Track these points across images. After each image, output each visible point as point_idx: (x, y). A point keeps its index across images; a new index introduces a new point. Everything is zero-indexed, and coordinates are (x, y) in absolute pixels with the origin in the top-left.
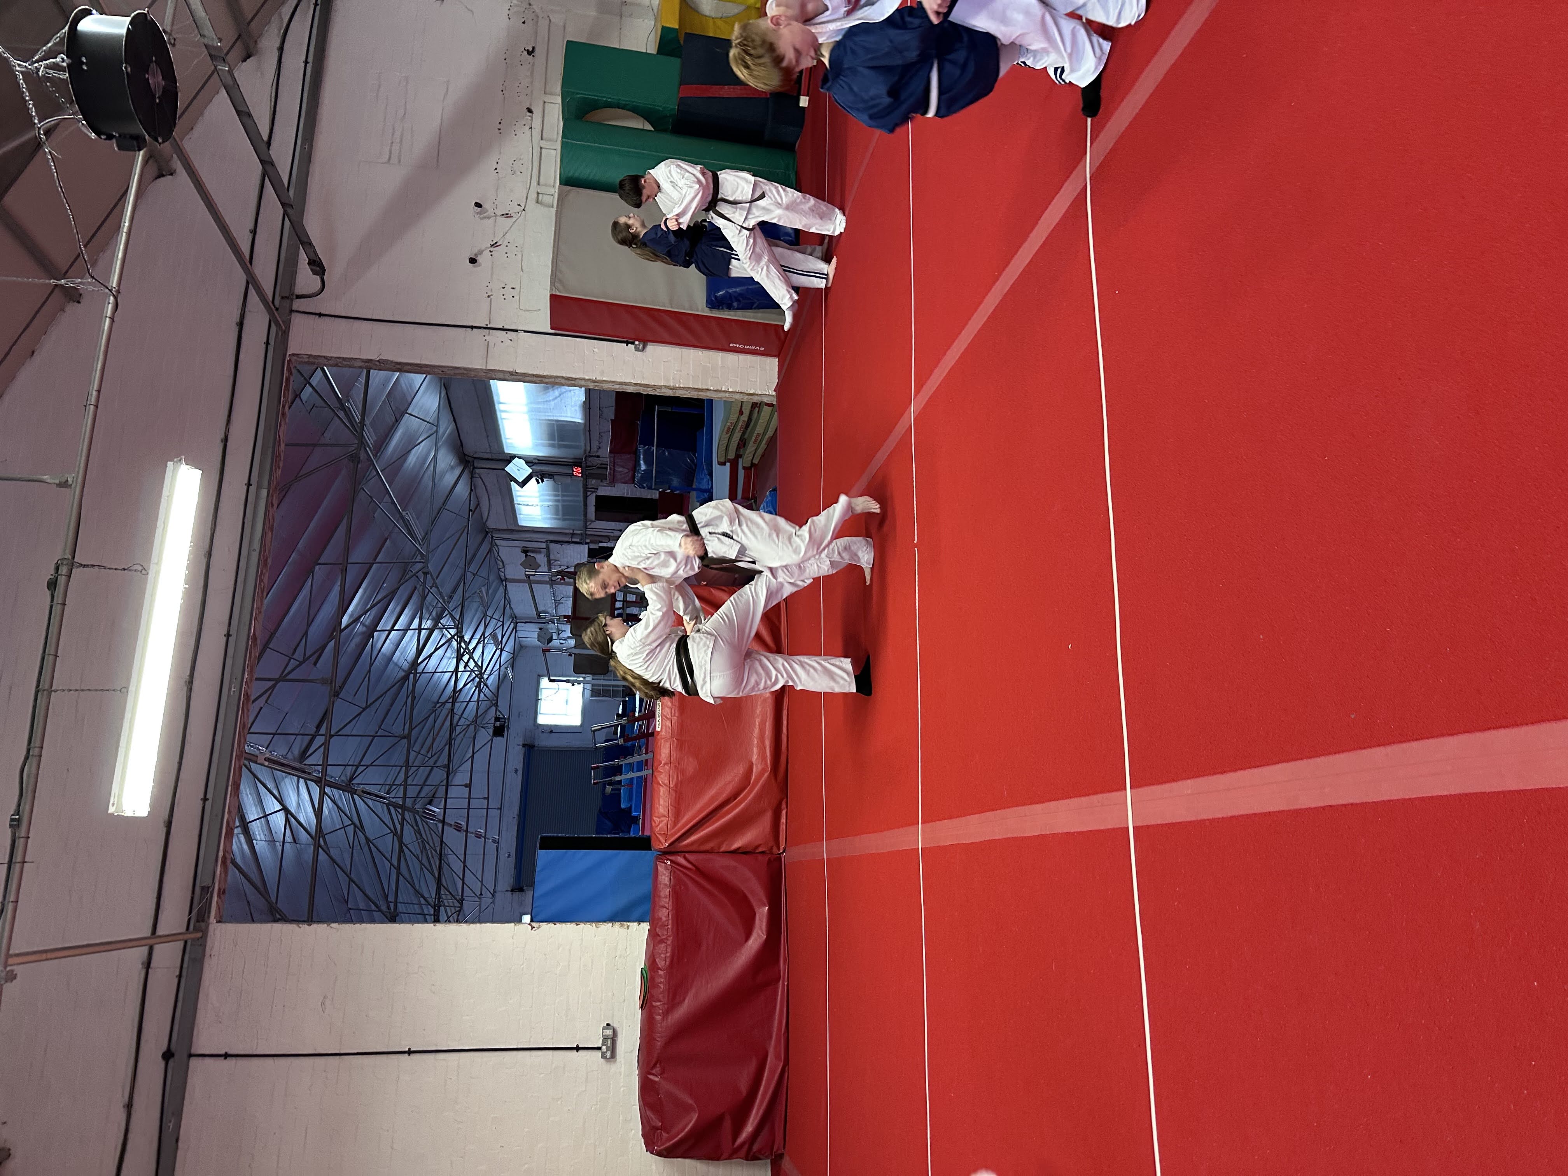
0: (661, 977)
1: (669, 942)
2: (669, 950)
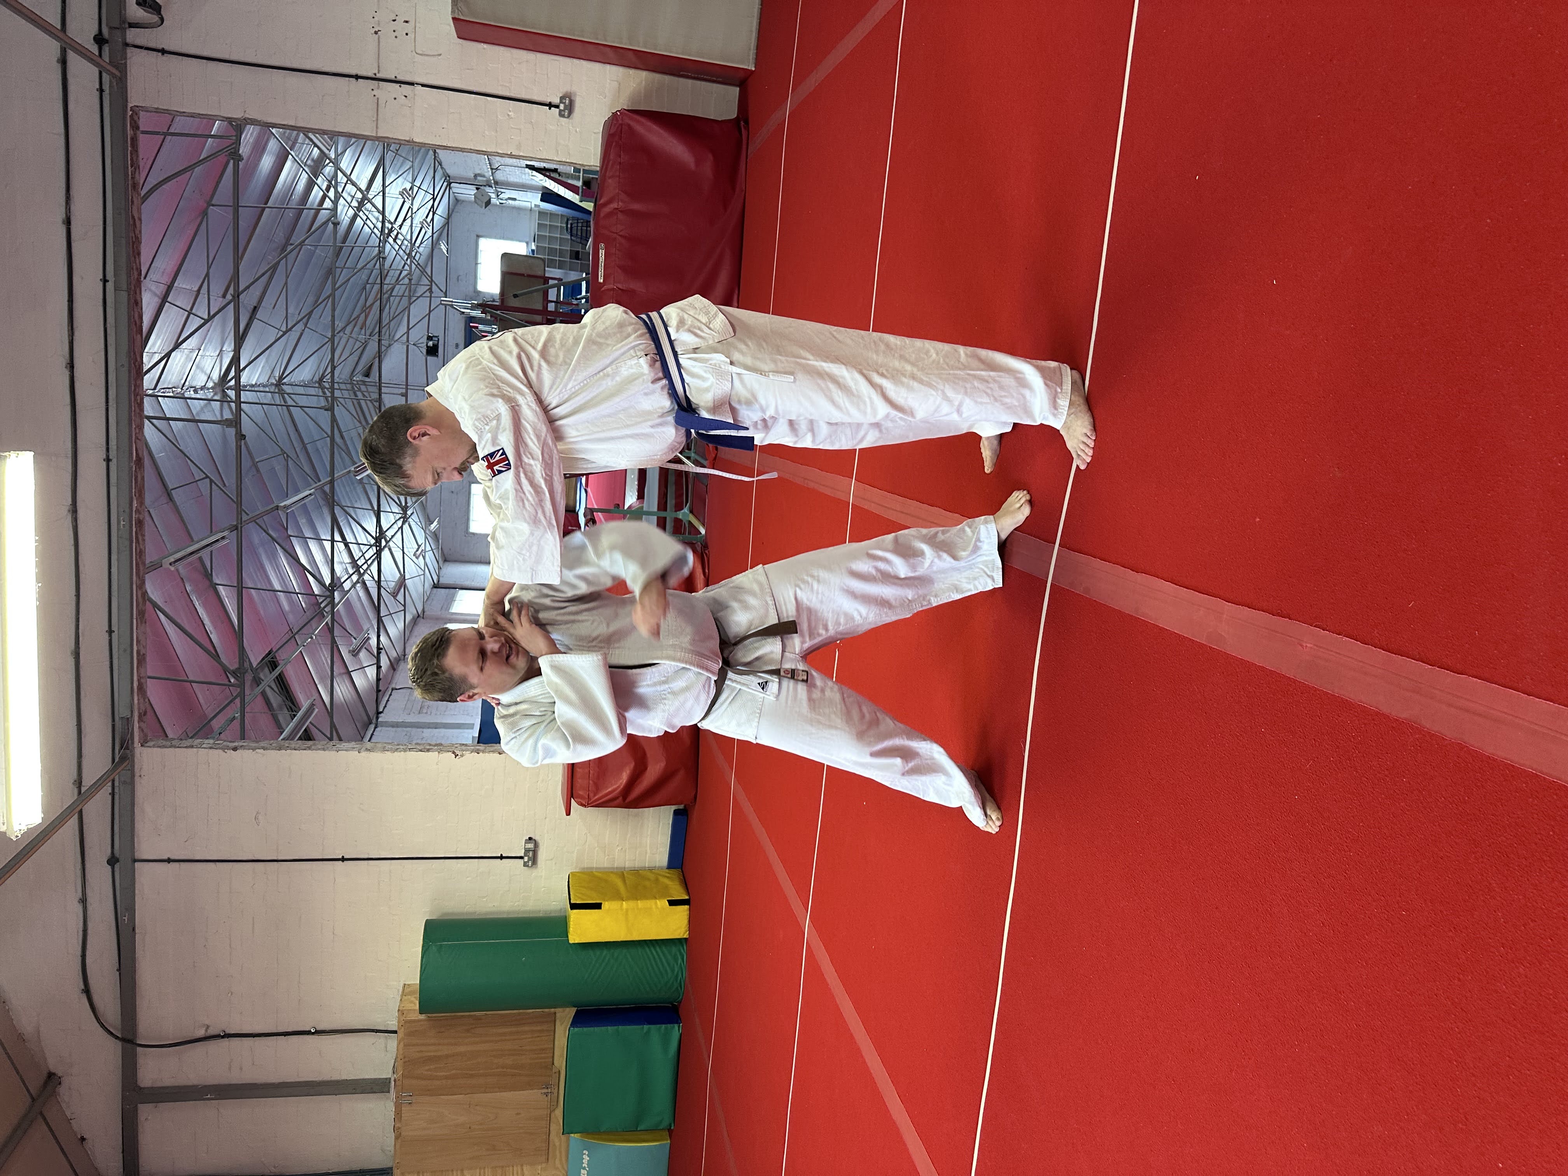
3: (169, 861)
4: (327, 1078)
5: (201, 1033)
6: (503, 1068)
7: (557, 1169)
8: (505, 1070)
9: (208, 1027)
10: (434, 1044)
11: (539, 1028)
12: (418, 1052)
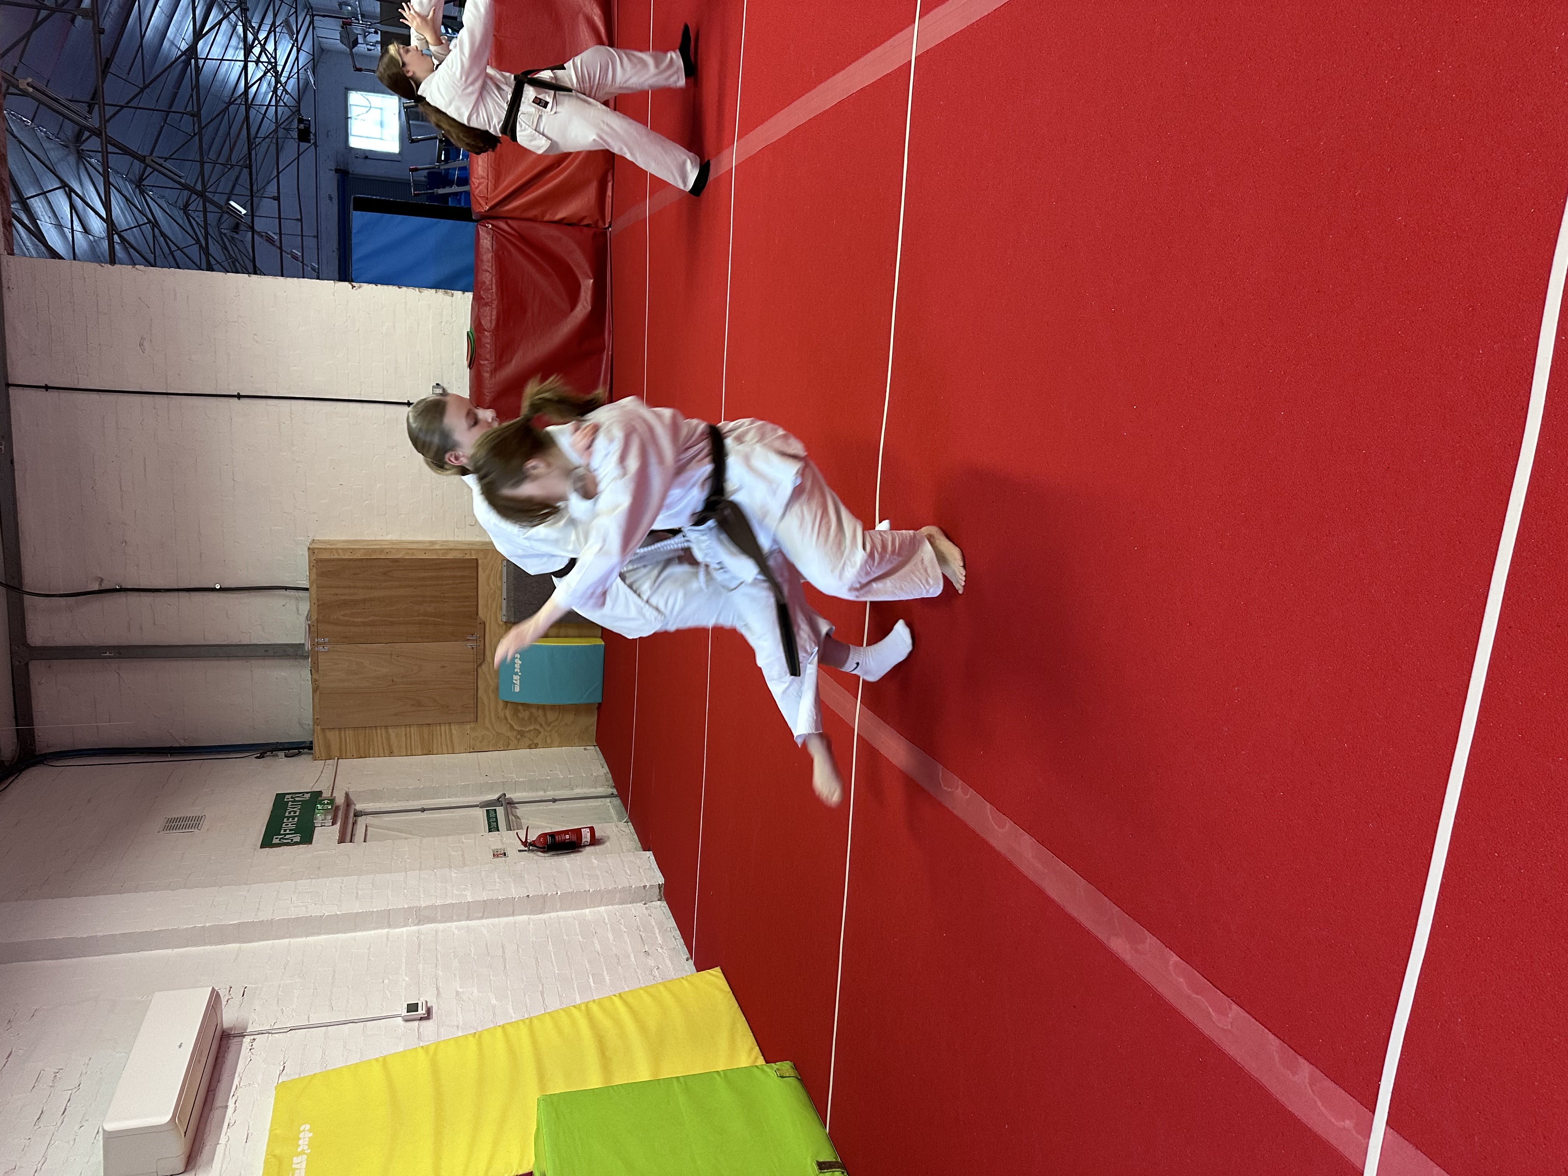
0: (487, 338)
1: (494, 306)
2: (494, 313)
3: (47, 388)
4: (235, 641)
5: (96, 587)
6: (424, 615)
7: (487, 729)
8: (427, 618)
9: (102, 580)
10: (350, 587)
11: (459, 574)
12: (332, 594)
